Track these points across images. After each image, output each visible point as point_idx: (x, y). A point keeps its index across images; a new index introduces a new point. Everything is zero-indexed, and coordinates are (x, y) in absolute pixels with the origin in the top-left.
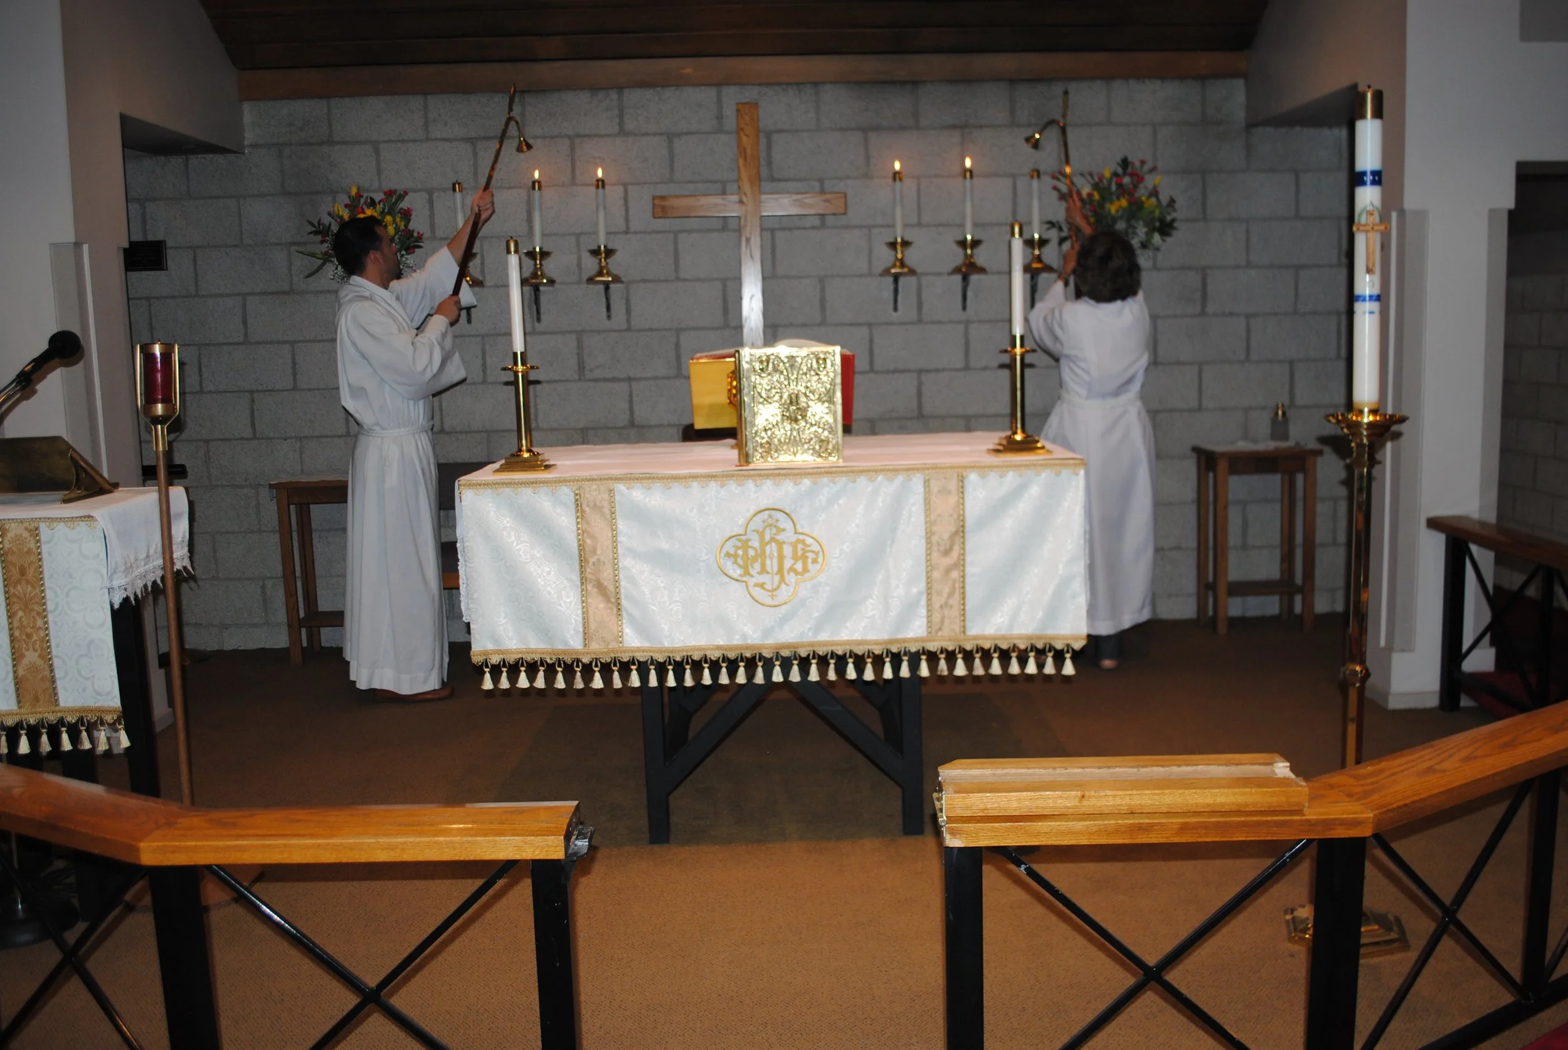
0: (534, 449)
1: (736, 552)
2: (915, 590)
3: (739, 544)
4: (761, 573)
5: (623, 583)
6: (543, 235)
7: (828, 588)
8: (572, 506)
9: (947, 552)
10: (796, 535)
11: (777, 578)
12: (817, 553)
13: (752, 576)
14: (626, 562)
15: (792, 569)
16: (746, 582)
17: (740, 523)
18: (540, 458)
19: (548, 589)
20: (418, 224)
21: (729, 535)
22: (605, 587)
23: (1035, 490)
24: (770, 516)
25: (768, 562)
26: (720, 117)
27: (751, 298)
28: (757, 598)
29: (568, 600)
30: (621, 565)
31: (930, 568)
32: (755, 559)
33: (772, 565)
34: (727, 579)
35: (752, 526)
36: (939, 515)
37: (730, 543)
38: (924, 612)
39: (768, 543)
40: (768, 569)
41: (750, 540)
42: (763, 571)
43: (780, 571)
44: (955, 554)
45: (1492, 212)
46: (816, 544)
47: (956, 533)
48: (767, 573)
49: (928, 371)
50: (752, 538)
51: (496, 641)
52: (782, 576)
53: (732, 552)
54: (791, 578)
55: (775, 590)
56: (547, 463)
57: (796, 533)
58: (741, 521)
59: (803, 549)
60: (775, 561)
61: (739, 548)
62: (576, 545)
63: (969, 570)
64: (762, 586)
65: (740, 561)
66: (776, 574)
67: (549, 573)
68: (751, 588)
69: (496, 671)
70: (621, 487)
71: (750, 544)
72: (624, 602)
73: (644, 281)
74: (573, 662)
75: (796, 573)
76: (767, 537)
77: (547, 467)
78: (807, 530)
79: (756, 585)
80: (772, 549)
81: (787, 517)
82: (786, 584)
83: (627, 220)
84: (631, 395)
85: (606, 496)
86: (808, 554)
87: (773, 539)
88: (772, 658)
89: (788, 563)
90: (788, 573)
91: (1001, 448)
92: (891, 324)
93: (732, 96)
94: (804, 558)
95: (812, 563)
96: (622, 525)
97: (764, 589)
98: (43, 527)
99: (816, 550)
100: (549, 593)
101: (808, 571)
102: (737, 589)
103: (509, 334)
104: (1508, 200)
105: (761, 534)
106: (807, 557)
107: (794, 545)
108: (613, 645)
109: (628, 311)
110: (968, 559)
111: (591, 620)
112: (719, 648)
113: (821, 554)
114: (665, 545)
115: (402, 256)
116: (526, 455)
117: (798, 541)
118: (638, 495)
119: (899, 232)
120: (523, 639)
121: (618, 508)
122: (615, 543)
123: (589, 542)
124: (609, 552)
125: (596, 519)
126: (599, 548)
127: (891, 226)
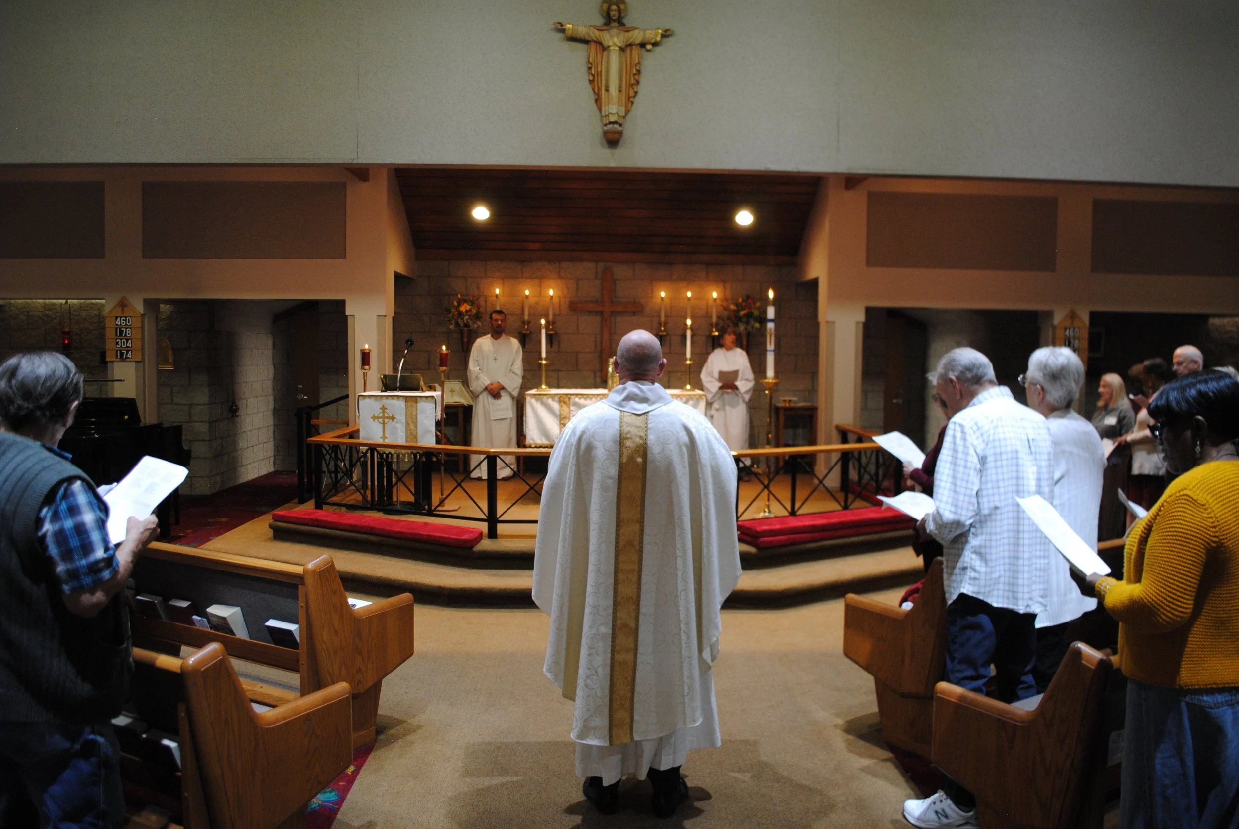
6: (529, 315)
8: (557, 400)
19: (550, 425)
20: (482, 310)
26: (596, 273)
27: (606, 342)
29: (556, 429)
45: (858, 323)
49: (672, 372)
51: (533, 440)
62: (559, 413)
67: (550, 421)
70: (572, 397)
73: (566, 334)
83: (560, 310)
84: (558, 377)
85: (568, 399)
93: (601, 265)
96: (572, 408)
98: (418, 398)
100: (550, 427)
104: (862, 318)
109: (559, 346)
116: (544, 387)
118: (577, 399)
119: (663, 319)
120: (541, 440)
121: (571, 403)
122: (570, 413)
123: (562, 412)
124: (568, 415)
125: (565, 406)
126: (565, 414)
127: (659, 316)
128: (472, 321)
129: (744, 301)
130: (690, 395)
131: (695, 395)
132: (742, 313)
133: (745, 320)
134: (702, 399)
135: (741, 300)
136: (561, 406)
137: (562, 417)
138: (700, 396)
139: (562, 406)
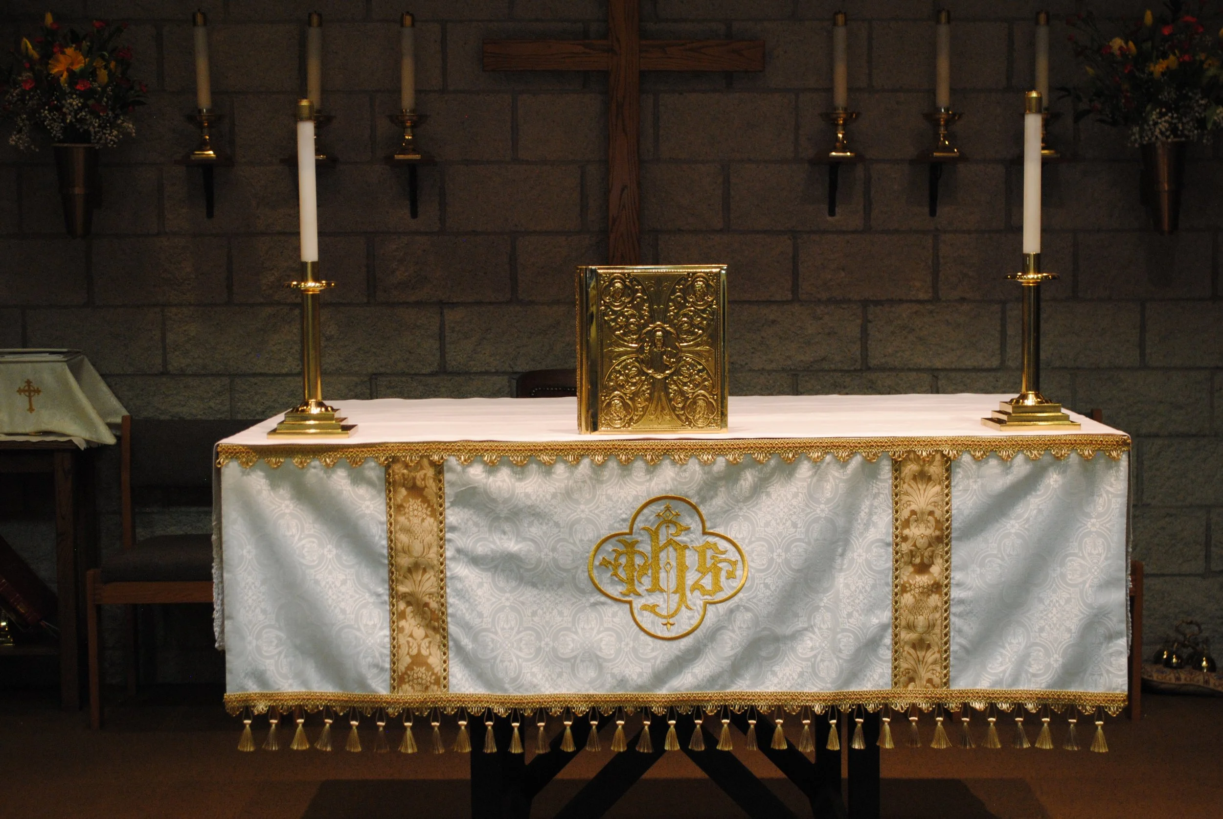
0: (327, 403)
1: (616, 559)
2: (875, 621)
3: (621, 548)
4: (650, 591)
5: (451, 600)
7: (748, 615)
8: (382, 485)
9: (923, 568)
10: (705, 537)
11: (676, 597)
12: (735, 563)
13: (639, 595)
14: (458, 569)
15: (696, 587)
16: (630, 603)
17: (624, 516)
18: (337, 415)
19: (343, 605)
20: (141, 71)
21: (605, 533)
22: (426, 605)
23: (1054, 480)
24: (668, 509)
25: (663, 575)
27: (623, 190)
28: (644, 626)
29: (371, 623)
30: (448, 574)
31: (901, 589)
32: (644, 569)
33: (668, 579)
34: (603, 599)
35: (639, 524)
36: (913, 512)
37: (609, 547)
38: (888, 655)
39: (665, 546)
40: (663, 584)
41: (637, 542)
42: (656, 588)
43: (680, 589)
44: (936, 570)
46: (734, 549)
47: (939, 539)
48: (662, 591)
50: (640, 539)
51: (260, 677)
52: (683, 595)
53: (611, 558)
54: (696, 600)
55: (672, 616)
56: (344, 423)
57: (705, 533)
58: (626, 513)
59: (713, 558)
60: (673, 574)
61: (621, 554)
62: (384, 542)
63: (955, 593)
64: (652, 609)
65: (622, 575)
66: (675, 592)
67: (344, 582)
68: (635, 612)
69: (261, 721)
71: (636, 549)
72: (452, 628)
73: (468, 162)
74: (374, 715)
75: (704, 592)
76: (663, 540)
77: (347, 428)
78: (719, 530)
79: (645, 607)
80: (669, 556)
81: (694, 511)
82: (687, 607)
83: (445, 73)
85: (430, 472)
86: (720, 565)
87: (670, 543)
88: (664, 716)
89: (691, 577)
90: (692, 591)
91: (1004, 417)
92: (825, 232)
94: (716, 571)
95: (728, 578)
96: (453, 516)
97: (656, 614)
99: (733, 559)
100: (343, 611)
101: (721, 589)
102: (616, 615)
103: (295, 233)
105: (654, 534)
106: (721, 569)
107: (701, 552)
108: (436, 692)
109: (443, 205)
110: (957, 576)
111: (404, 650)
112: (588, 698)
113: (740, 564)
114: (512, 546)
115: (117, 117)
117: (708, 546)
118: (476, 472)
119: (841, 97)
120: (299, 676)
121: (448, 490)
122: (442, 541)
123: (403, 538)
124: (432, 555)
125: (414, 506)
126: (417, 548)
127: (830, 90)
128: (94, 113)
129: (1160, 21)
130: (1048, 444)
131: (1074, 444)
132: (1158, 68)
133: (1168, 94)
134: (1113, 462)
135: (1149, 17)
136: (395, 508)
137: (404, 561)
138: (1099, 445)
139: (400, 508)
